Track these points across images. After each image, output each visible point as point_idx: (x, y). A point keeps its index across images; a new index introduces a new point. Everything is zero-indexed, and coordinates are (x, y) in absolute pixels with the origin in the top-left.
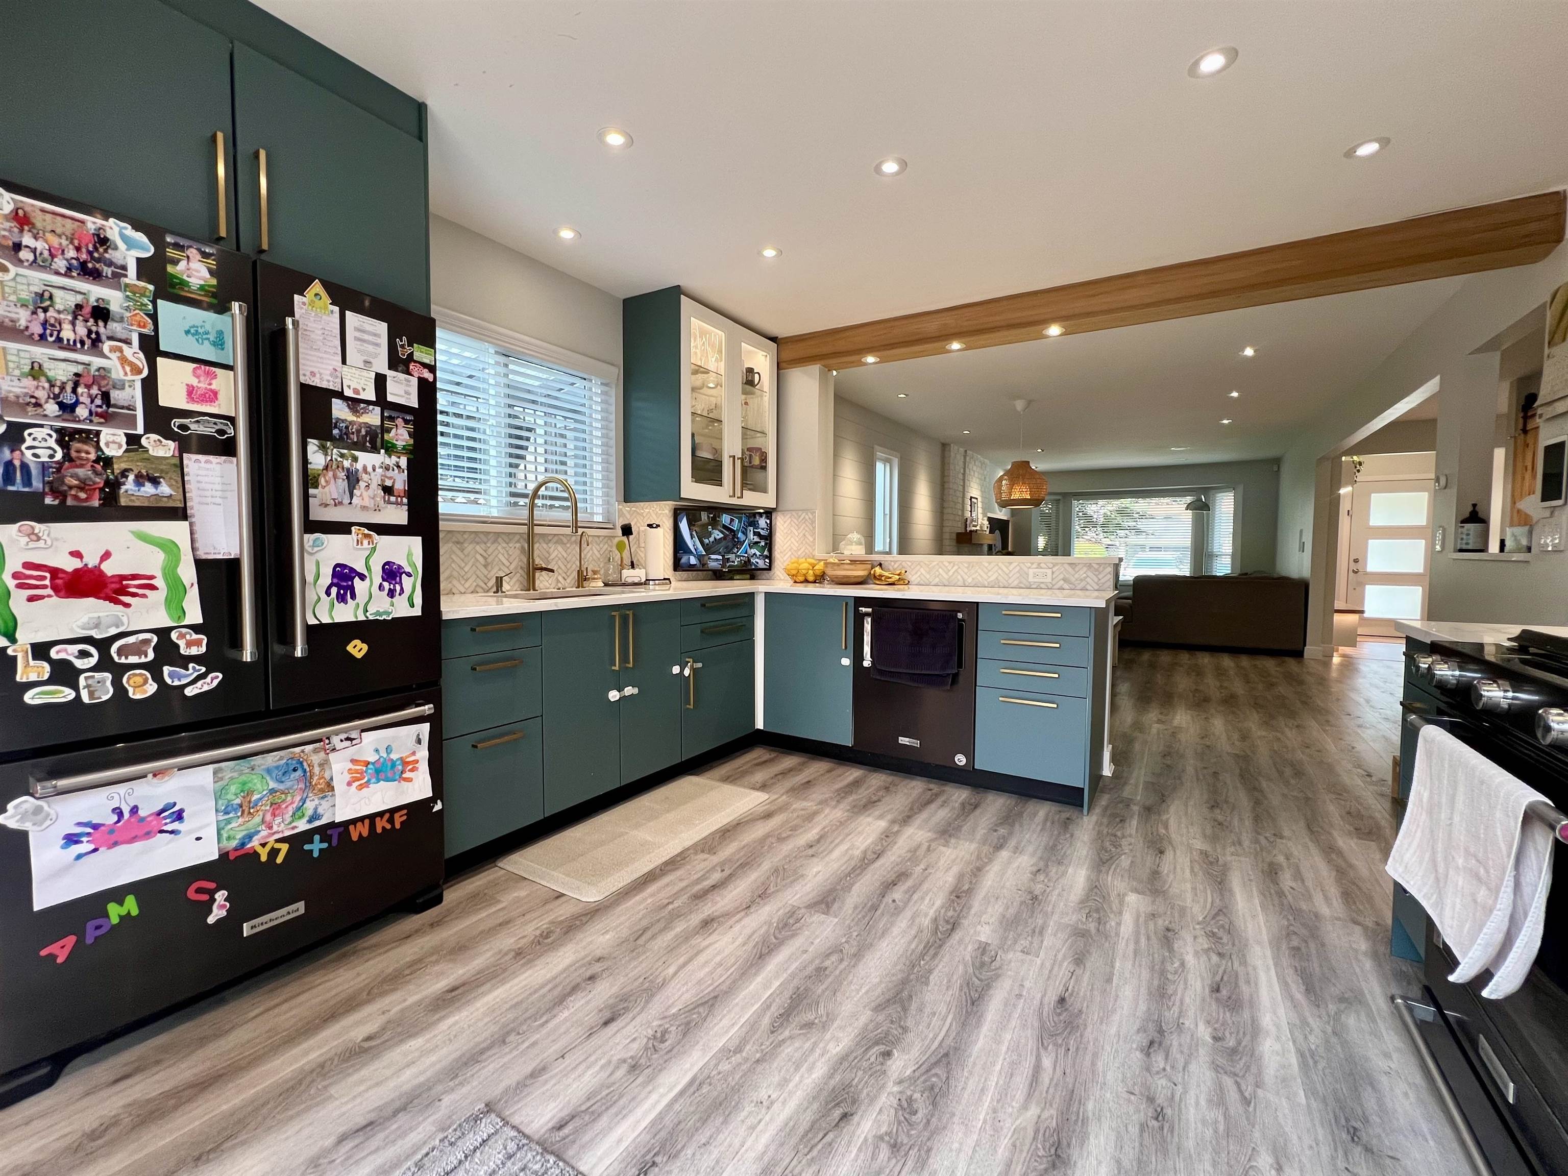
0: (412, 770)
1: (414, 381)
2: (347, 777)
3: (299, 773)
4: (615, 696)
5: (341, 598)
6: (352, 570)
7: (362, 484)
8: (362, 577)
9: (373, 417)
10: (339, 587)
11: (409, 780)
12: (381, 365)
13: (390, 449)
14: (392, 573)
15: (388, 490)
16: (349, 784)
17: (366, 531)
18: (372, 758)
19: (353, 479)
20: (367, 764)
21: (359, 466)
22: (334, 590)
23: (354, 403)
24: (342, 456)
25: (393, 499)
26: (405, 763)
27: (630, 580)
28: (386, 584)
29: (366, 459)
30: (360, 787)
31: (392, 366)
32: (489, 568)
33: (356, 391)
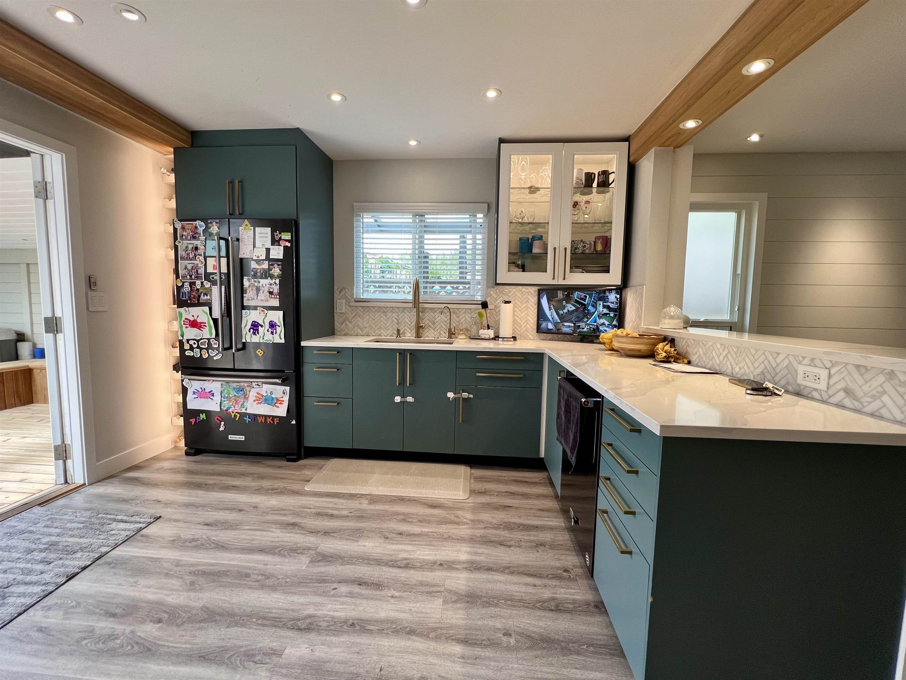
0: (280, 404)
1: (282, 248)
3: (243, 392)
4: (398, 400)
5: (254, 334)
6: (258, 323)
7: (261, 291)
8: (262, 326)
9: (265, 265)
10: (254, 329)
11: (278, 407)
12: (268, 244)
13: (272, 277)
14: (272, 325)
15: (271, 293)
16: (254, 401)
17: (262, 309)
18: (265, 394)
19: (258, 289)
20: (263, 396)
21: (260, 285)
22: (252, 330)
23: (258, 261)
24: (255, 281)
25: (273, 296)
26: (278, 400)
28: (270, 329)
29: (263, 282)
30: (258, 403)
31: (273, 244)
33: (258, 257)
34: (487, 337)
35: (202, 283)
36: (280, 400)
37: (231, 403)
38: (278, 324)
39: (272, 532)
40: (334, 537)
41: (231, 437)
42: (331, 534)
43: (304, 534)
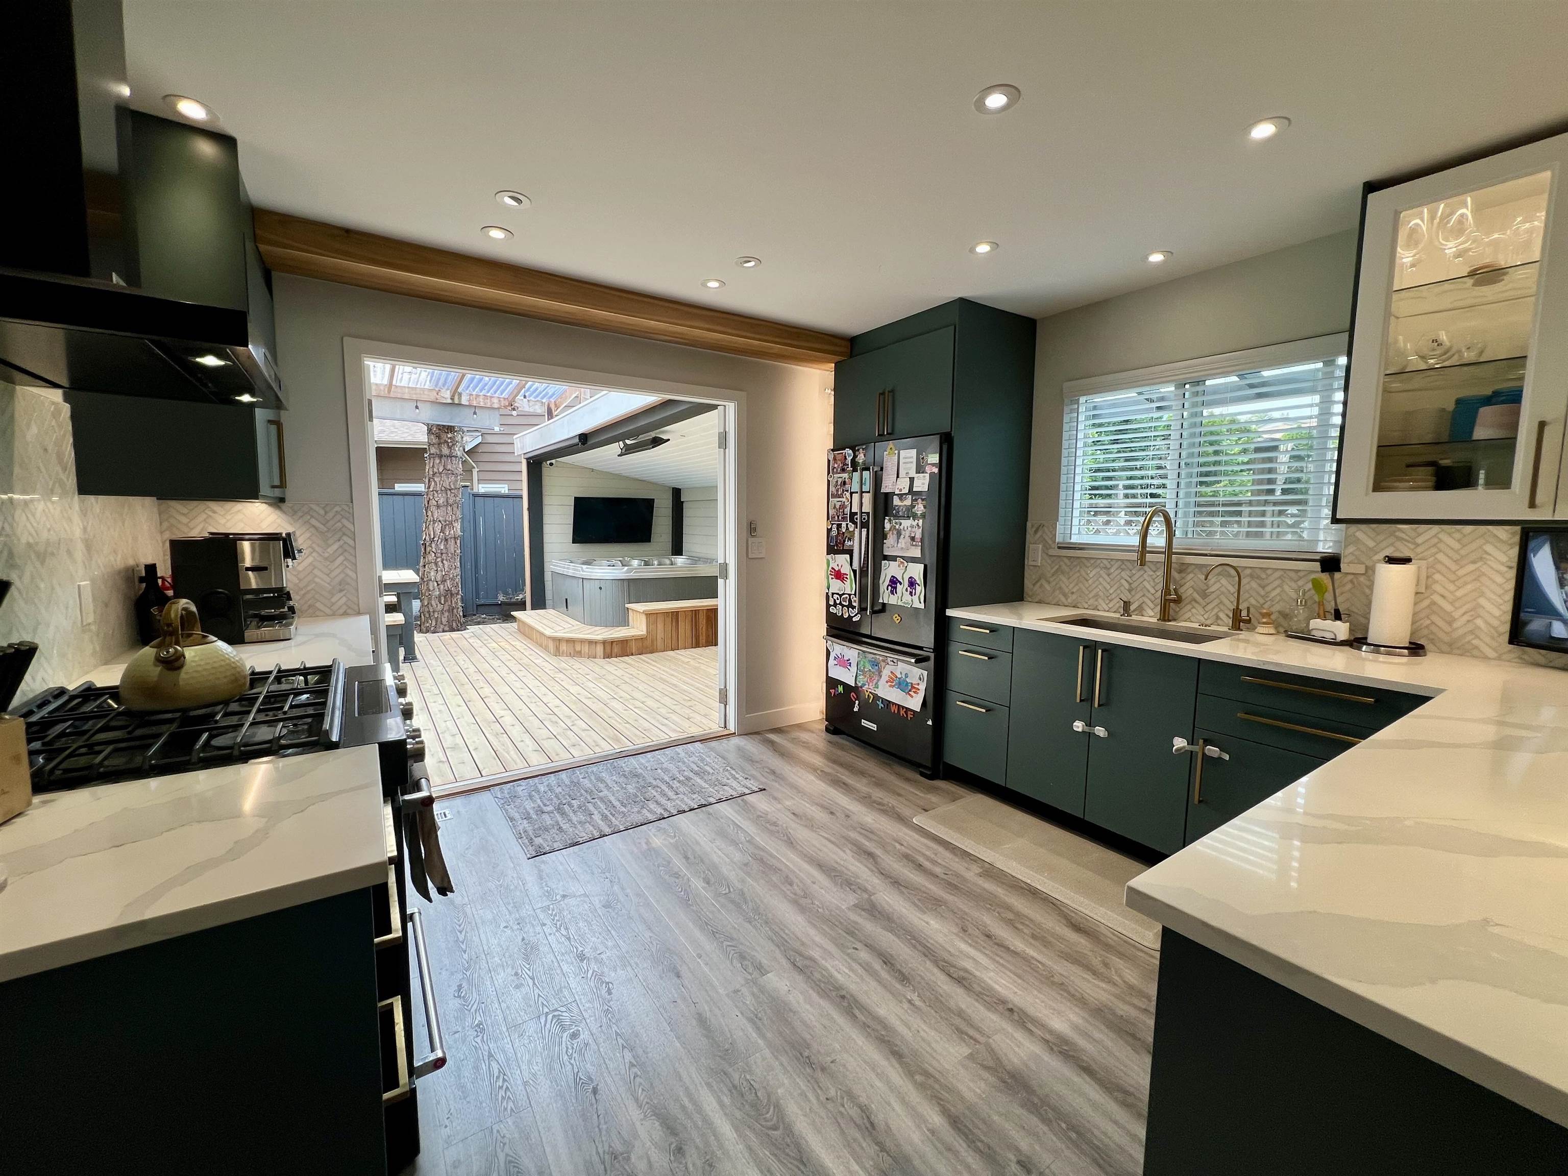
0: (915, 692)
1: (927, 476)
2: (887, 679)
3: (877, 668)
4: (1078, 727)
5: (892, 592)
6: (897, 579)
7: (902, 536)
8: (901, 584)
9: (908, 502)
10: (892, 587)
11: (912, 697)
12: (913, 473)
13: (915, 517)
14: (912, 583)
15: (913, 539)
16: (887, 682)
17: (902, 560)
18: (899, 676)
19: (899, 534)
20: (897, 677)
21: (902, 527)
22: (890, 588)
23: (901, 496)
24: (896, 523)
25: (914, 543)
26: (913, 687)
27: (1318, 634)
28: (909, 588)
29: (906, 523)
30: (891, 686)
31: (918, 472)
32: (1133, 593)
33: (901, 490)
34: (1329, 636)
35: (847, 524)
36: (915, 688)
37: (866, 679)
38: (918, 582)
39: (844, 851)
40: (902, 893)
41: (865, 723)
42: (901, 887)
43: (872, 871)
